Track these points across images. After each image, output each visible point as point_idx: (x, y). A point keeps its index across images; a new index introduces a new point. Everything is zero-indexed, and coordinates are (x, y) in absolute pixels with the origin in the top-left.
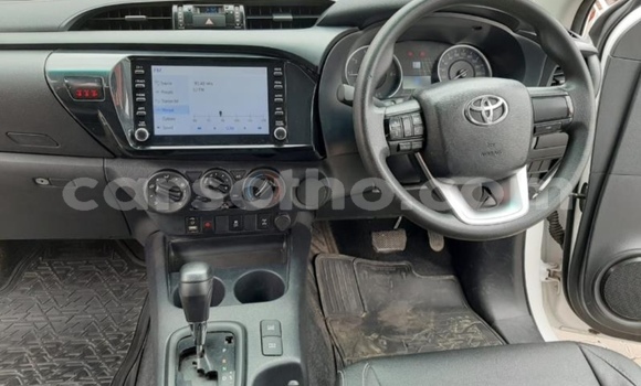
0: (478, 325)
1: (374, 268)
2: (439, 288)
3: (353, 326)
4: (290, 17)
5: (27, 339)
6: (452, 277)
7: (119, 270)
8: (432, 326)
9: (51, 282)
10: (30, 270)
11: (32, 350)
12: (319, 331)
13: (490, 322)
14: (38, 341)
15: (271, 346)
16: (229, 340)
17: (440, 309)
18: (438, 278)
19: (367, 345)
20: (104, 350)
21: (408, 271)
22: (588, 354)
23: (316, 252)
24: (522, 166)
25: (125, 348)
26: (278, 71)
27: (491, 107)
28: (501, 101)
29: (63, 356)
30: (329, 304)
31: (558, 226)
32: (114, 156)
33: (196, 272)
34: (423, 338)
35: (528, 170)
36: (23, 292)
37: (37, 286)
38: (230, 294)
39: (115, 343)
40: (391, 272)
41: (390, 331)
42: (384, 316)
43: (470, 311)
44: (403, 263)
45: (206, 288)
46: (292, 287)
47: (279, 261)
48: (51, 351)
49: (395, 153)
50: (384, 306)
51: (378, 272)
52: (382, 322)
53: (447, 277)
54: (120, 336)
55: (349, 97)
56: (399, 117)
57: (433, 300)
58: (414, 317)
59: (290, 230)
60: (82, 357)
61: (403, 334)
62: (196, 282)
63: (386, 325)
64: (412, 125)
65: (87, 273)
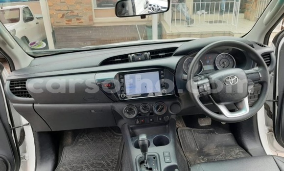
0: (242, 152)
1: (200, 132)
2: (227, 138)
3: (194, 154)
4: (164, 54)
5: (83, 162)
6: (231, 134)
7: (110, 137)
8: (224, 152)
9: (88, 142)
10: (81, 138)
11: (85, 165)
12: (182, 156)
13: (246, 150)
14: (87, 162)
15: (168, 160)
16: (154, 158)
17: (227, 146)
18: (225, 134)
19: (200, 161)
20: (108, 165)
21: (213, 132)
22: (276, 159)
23: (177, 127)
24: (246, 97)
25: (115, 164)
26: (162, 72)
27: (232, 80)
28: (236, 77)
29: (96, 167)
30: (184, 146)
31: (270, 112)
32: (114, 102)
33: (143, 137)
34: (221, 157)
35: (248, 98)
36: (80, 146)
37: (84, 144)
38: (152, 143)
39: (112, 162)
40: (207, 133)
41: (208, 155)
42: (206, 150)
43: (238, 146)
44: (211, 129)
45: (146, 142)
46: (171, 141)
47: (166, 131)
48: (91, 166)
49: (202, 96)
50: (205, 146)
51: (202, 133)
52: (205, 152)
53: (229, 134)
54: (113, 160)
55: (185, 79)
56: (202, 85)
57: (224, 143)
58: (217, 149)
59: (169, 121)
60: (102, 167)
61: (213, 156)
62: (143, 140)
63: (206, 153)
64: (207, 87)
65: (99, 138)
